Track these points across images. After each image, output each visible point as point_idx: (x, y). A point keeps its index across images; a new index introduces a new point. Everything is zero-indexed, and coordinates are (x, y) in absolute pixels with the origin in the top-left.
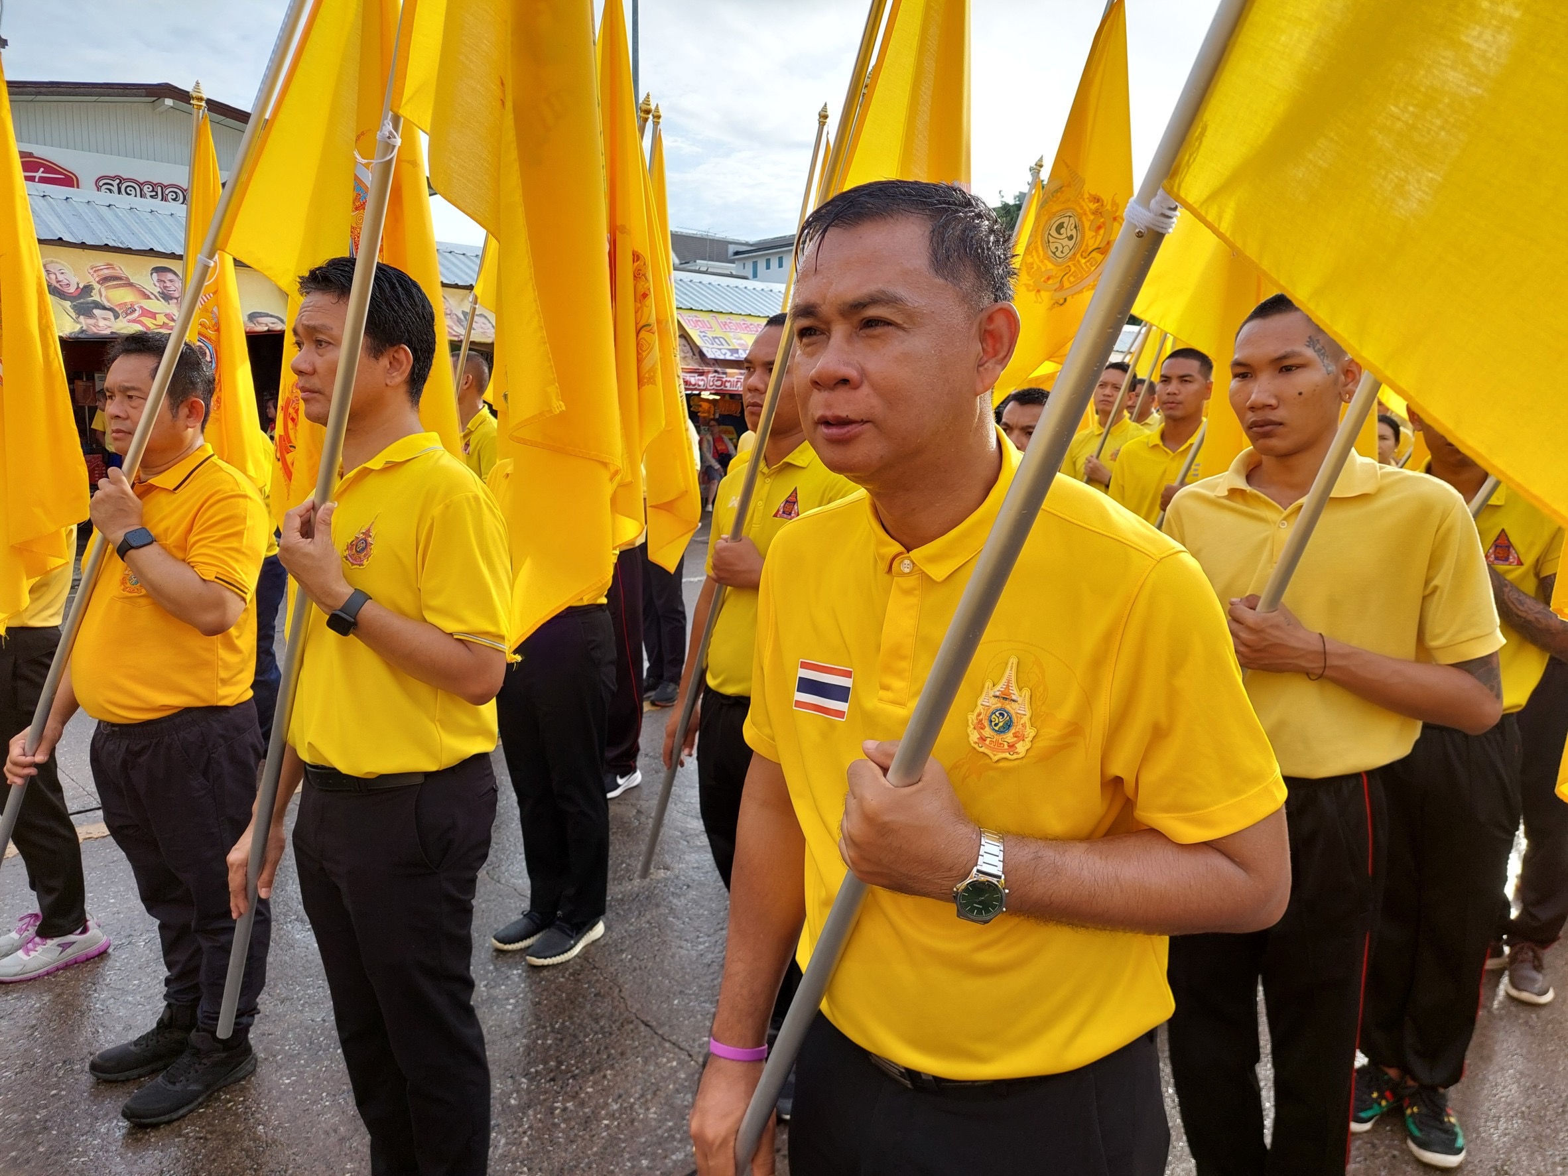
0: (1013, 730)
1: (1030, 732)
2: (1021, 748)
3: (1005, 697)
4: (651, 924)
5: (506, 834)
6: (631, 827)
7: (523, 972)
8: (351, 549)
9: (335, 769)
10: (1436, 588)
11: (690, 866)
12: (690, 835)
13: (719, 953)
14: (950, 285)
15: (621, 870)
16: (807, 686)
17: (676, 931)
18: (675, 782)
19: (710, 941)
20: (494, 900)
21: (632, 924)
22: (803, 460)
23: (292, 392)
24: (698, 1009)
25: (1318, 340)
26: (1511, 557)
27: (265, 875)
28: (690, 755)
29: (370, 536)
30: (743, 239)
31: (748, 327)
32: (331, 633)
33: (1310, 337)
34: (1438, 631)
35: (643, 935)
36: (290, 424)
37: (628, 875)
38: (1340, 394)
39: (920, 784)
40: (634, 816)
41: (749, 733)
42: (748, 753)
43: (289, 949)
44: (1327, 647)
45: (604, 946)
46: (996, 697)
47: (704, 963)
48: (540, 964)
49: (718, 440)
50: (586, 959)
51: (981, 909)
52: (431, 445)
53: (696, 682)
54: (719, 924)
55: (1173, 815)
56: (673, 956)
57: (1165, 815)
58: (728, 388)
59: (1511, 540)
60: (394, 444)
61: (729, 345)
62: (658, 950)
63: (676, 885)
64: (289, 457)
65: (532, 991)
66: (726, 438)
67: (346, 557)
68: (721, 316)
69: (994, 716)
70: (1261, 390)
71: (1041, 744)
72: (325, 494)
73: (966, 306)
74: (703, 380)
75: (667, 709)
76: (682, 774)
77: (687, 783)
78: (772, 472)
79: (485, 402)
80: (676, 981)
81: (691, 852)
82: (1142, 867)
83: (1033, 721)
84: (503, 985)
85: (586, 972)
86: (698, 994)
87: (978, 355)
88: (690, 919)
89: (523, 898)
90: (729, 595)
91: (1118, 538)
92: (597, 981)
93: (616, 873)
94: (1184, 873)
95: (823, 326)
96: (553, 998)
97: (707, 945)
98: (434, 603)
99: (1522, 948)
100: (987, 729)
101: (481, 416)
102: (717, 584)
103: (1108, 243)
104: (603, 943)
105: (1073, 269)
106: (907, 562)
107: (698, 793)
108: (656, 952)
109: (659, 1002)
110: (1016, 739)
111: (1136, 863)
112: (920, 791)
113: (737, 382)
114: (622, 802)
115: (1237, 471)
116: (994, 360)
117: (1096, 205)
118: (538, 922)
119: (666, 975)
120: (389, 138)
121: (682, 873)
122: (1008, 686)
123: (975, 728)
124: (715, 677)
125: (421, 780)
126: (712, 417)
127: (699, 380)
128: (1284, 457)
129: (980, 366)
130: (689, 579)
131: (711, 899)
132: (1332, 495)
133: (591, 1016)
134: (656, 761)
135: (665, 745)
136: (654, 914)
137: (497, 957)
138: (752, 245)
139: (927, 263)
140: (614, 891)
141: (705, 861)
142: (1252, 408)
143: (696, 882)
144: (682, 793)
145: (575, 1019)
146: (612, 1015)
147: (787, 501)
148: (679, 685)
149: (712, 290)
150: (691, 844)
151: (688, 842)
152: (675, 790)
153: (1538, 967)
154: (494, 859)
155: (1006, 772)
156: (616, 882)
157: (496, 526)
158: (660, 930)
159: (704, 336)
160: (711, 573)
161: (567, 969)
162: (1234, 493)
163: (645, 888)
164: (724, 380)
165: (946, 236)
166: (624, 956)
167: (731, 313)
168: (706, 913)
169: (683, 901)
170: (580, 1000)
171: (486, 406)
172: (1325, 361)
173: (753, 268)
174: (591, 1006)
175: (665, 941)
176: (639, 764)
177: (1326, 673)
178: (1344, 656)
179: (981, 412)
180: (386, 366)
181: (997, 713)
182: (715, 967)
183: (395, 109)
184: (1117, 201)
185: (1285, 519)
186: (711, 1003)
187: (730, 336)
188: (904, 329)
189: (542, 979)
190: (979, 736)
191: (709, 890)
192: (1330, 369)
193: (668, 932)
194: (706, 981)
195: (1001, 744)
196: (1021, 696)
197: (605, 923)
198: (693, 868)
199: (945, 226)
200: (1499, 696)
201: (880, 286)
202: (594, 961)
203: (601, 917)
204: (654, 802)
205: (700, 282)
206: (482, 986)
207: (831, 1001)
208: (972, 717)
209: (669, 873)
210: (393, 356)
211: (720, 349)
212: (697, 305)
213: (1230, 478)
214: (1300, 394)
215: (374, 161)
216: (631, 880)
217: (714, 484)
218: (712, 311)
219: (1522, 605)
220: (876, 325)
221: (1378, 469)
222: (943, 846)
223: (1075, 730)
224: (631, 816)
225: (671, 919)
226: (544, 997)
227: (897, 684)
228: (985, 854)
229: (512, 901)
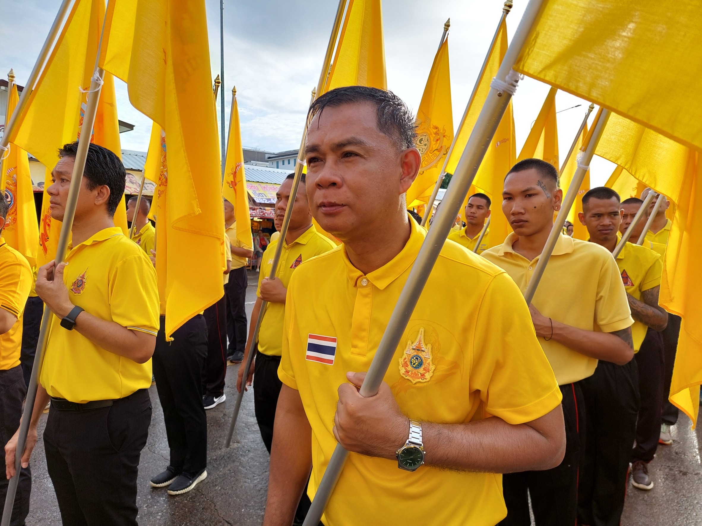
0: (423, 367)
1: (432, 367)
2: (428, 376)
3: (418, 349)
4: (230, 471)
5: (158, 429)
6: (221, 423)
7: (166, 498)
8: (75, 286)
9: (65, 399)
10: (601, 297)
11: (250, 441)
12: (250, 425)
13: (264, 484)
14: (387, 137)
15: (216, 444)
16: (313, 347)
17: (243, 474)
18: (243, 400)
19: (260, 478)
20: (152, 462)
21: (221, 471)
22: (304, 241)
23: (48, 212)
24: (254, 513)
25: (542, 182)
26: (628, 282)
27: (25, 456)
28: (250, 385)
29: (84, 278)
30: (272, 151)
31: (275, 189)
32: (63, 330)
33: (539, 181)
34: (603, 317)
35: (227, 476)
36: (47, 227)
37: (219, 446)
38: (553, 207)
39: (378, 395)
40: (222, 417)
41: (281, 374)
42: (279, 384)
43: (45, 492)
44: (553, 324)
45: (207, 483)
46: (413, 349)
47: (257, 490)
48: (175, 494)
49: (262, 239)
50: (198, 490)
51: (412, 463)
52: (117, 233)
53: (253, 349)
54: (264, 469)
55: (508, 409)
56: (241, 487)
57: (504, 409)
58: (266, 216)
59: (628, 274)
60: (99, 232)
61: (266, 197)
62: (234, 484)
63: (243, 450)
64: (47, 244)
65: (170, 508)
66: (266, 238)
67: (72, 290)
68: (263, 184)
69: (413, 359)
70: (517, 205)
71: (438, 373)
72: (61, 257)
73: (395, 148)
74: (254, 212)
75: (238, 364)
76: (246, 395)
77: (248, 400)
78: (289, 247)
79: (149, 220)
80: (243, 499)
81: (250, 434)
82: (493, 437)
83: (433, 361)
84: (155, 505)
85: (198, 497)
86: (254, 506)
87: (401, 173)
88: (250, 467)
89: (166, 460)
90: (269, 306)
91: (473, 266)
92: (204, 501)
93: (213, 446)
94: (515, 440)
95: (321, 157)
96: (181, 511)
97: (258, 480)
98: (118, 311)
99: (638, 464)
100: (409, 366)
101: (147, 226)
102: (263, 301)
103: (441, 147)
104: (206, 482)
105: (426, 158)
106: (365, 280)
107: (254, 405)
108: (233, 485)
109: (234, 511)
110: (425, 371)
111: (490, 435)
112: (377, 399)
113: (270, 213)
114: (216, 410)
115: (507, 244)
116: (408, 177)
117: (436, 130)
118: (173, 471)
119: (238, 497)
120: (97, 80)
121: (246, 444)
122: (420, 343)
123: (403, 366)
124: (262, 347)
125: (111, 404)
126: (259, 229)
127: (252, 212)
128: (529, 236)
129: (401, 180)
130: (248, 303)
131: (260, 457)
132: (552, 254)
133: (200, 519)
134: (233, 389)
135: (238, 381)
136: (232, 465)
137: (153, 491)
138: (276, 155)
139: (376, 125)
140: (211, 455)
141: (257, 438)
142: (513, 214)
143: (253, 449)
144: (245, 404)
145: (192, 522)
146: (211, 518)
147: (296, 261)
148: (244, 353)
149: (259, 173)
150: (250, 430)
151: (249, 429)
152: (242, 403)
153: (646, 472)
154: (152, 441)
155: (420, 389)
156: (213, 451)
157: (150, 271)
158: (235, 474)
159: (255, 193)
160: (260, 296)
161: (188, 496)
162: (506, 254)
163: (228, 453)
164: (264, 212)
165: (385, 112)
166: (217, 488)
167: (267, 183)
168: (258, 464)
169: (247, 458)
170: (195, 511)
171: (150, 222)
172: (546, 192)
173: (277, 164)
174: (201, 515)
175: (237, 479)
176: (224, 391)
177: (553, 337)
178: (561, 329)
179: (401, 203)
180: (95, 195)
181: (414, 358)
182: (262, 491)
183: (101, 67)
184: (445, 129)
185: (531, 266)
186: (261, 510)
187: (267, 193)
188: (364, 158)
189: (175, 502)
190: (405, 371)
191: (259, 452)
192: (548, 195)
193: (239, 474)
194: (258, 499)
195: (417, 374)
196: (427, 348)
197: (207, 472)
198: (251, 442)
199: (384, 108)
200: (632, 347)
201: (353, 135)
202: (202, 491)
203: (206, 468)
204: (232, 410)
205: (253, 169)
206: (144, 507)
207: (328, 516)
208: (401, 361)
209: (239, 444)
210: (100, 190)
211: (262, 199)
212: (252, 179)
213: (504, 247)
214: (535, 207)
215: (89, 92)
216: (220, 449)
217: (260, 259)
218: (258, 182)
219: (635, 304)
220: (350, 156)
221: (573, 241)
222: (390, 429)
223: (455, 366)
224: (221, 417)
225: (240, 468)
226: (176, 511)
227: (361, 344)
228: (413, 433)
229: (161, 462)
